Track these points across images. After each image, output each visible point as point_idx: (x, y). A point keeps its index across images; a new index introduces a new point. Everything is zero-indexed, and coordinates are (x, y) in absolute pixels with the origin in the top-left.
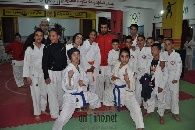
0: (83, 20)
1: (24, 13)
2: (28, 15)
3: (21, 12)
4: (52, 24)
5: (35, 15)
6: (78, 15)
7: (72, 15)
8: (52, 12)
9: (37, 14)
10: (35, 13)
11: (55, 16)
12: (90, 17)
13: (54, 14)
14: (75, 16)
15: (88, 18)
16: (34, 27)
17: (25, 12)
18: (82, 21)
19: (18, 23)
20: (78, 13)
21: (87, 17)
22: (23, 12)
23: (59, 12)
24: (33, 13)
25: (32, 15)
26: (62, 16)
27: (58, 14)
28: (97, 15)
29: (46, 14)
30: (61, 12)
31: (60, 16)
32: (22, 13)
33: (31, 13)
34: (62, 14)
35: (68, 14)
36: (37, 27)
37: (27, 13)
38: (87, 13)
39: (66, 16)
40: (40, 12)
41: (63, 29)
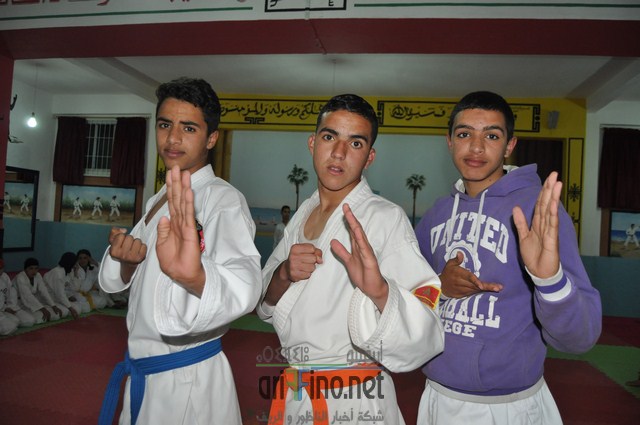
1: (256, 111)
2: (270, 118)
3: (243, 109)
5: (296, 120)
9: (306, 115)
10: (296, 112)
12: (553, 125)
15: (544, 133)
16: (289, 171)
17: (259, 110)
19: (230, 154)
21: (536, 128)
22: (252, 108)
23: (402, 105)
24: (289, 112)
25: (285, 119)
26: (415, 121)
27: (396, 115)
28: (590, 116)
30: (407, 105)
31: (403, 122)
32: (245, 112)
33: (283, 112)
34: (411, 114)
35: (444, 112)
36: (300, 170)
37: (266, 110)
38: (537, 109)
39: (431, 121)
40: (317, 108)
41: (415, 184)
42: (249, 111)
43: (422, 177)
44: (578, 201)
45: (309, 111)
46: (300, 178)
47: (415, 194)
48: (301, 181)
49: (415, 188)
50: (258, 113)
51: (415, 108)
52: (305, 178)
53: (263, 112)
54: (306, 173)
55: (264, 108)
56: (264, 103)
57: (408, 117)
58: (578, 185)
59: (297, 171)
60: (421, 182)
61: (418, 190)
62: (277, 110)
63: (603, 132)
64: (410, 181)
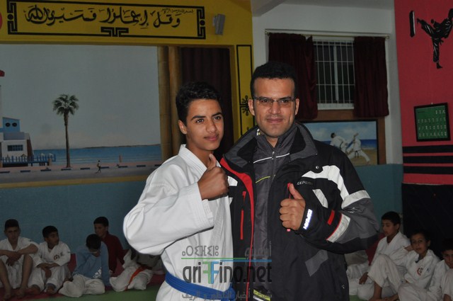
0: (183, 51)
6: (151, 19)
7: (118, 24)
11: (12, 29)
12: (220, 31)
14: (134, 29)
15: (211, 40)
18: (173, 56)
20: (149, 10)
21: (202, 34)
23: (40, 5)
26: (58, 27)
27: (33, 18)
30: (49, 7)
31: (44, 28)
34: (53, 18)
35: (95, 15)
38: (201, 12)
39: (80, 26)
41: (65, 107)
43: (73, 98)
47: (66, 119)
49: (66, 112)
51: (57, 10)
57: (49, 21)
60: (73, 104)
61: (70, 113)
63: (268, 37)
64: (58, 104)
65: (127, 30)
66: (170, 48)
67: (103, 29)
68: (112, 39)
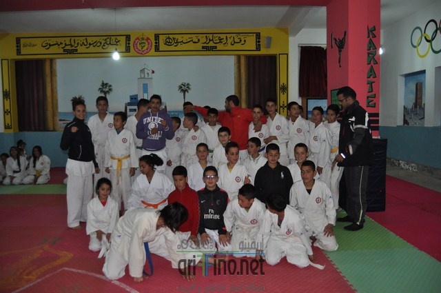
0: (248, 58)
1: (71, 45)
2: (81, 49)
3: (61, 43)
4: (150, 72)
5: (100, 50)
6: (230, 41)
7: (211, 44)
8: (148, 39)
9: (107, 46)
10: (99, 44)
11: (157, 49)
12: (268, 46)
13: (154, 44)
14: (220, 47)
15: (263, 51)
16: (99, 86)
17: (73, 44)
18: (243, 61)
19: (56, 76)
20: (229, 36)
21: (258, 48)
22: (68, 43)
23: (171, 36)
24: (94, 44)
25: (92, 49)
26: (180, 47)
27: (167, 43)
28: (291, 39)
29: (131, 45)
30: (175, 37)
31: (172, 48)
32: (63, 45)
33: (90, 44)
34: (177, 42)
35: (199, 40)
36: (107, 84)
37: (78, 44)
38: (258, 35)
39: (191, 46)
40: (114, 41)
41: (184, 89)
42: (66, 45)
43: (188, 84)
44: (286, 94)
45: (108, 43)
46: (107, 90)
47: (184, 96)
48: (108, 92)
49: (184, 91)
50: (72, 46)
51: (179, 38)
52: (110, 90)
53: (76, 45)
54: (110, 86)
55: (76, 42)
56: (76, 38)
57: (175, 44)
58: (286, 84)
59: (104, 85)
60: (188, 87)
61: (186, 92)
62: (86, 43)
63: (300, 48)
64: (180, 87)
65: (216, 47)
66: (242, 57)
67: (203, 47)
68: (208, 52)
